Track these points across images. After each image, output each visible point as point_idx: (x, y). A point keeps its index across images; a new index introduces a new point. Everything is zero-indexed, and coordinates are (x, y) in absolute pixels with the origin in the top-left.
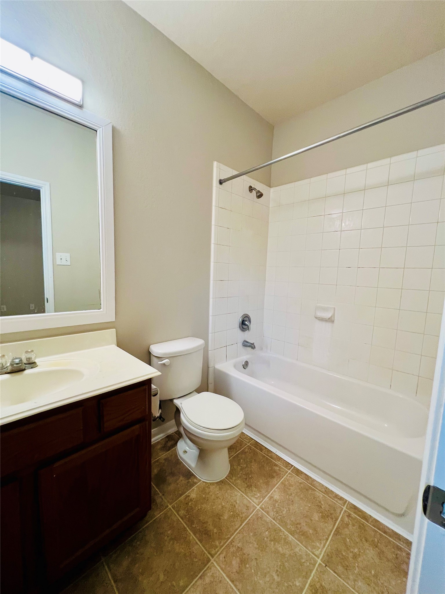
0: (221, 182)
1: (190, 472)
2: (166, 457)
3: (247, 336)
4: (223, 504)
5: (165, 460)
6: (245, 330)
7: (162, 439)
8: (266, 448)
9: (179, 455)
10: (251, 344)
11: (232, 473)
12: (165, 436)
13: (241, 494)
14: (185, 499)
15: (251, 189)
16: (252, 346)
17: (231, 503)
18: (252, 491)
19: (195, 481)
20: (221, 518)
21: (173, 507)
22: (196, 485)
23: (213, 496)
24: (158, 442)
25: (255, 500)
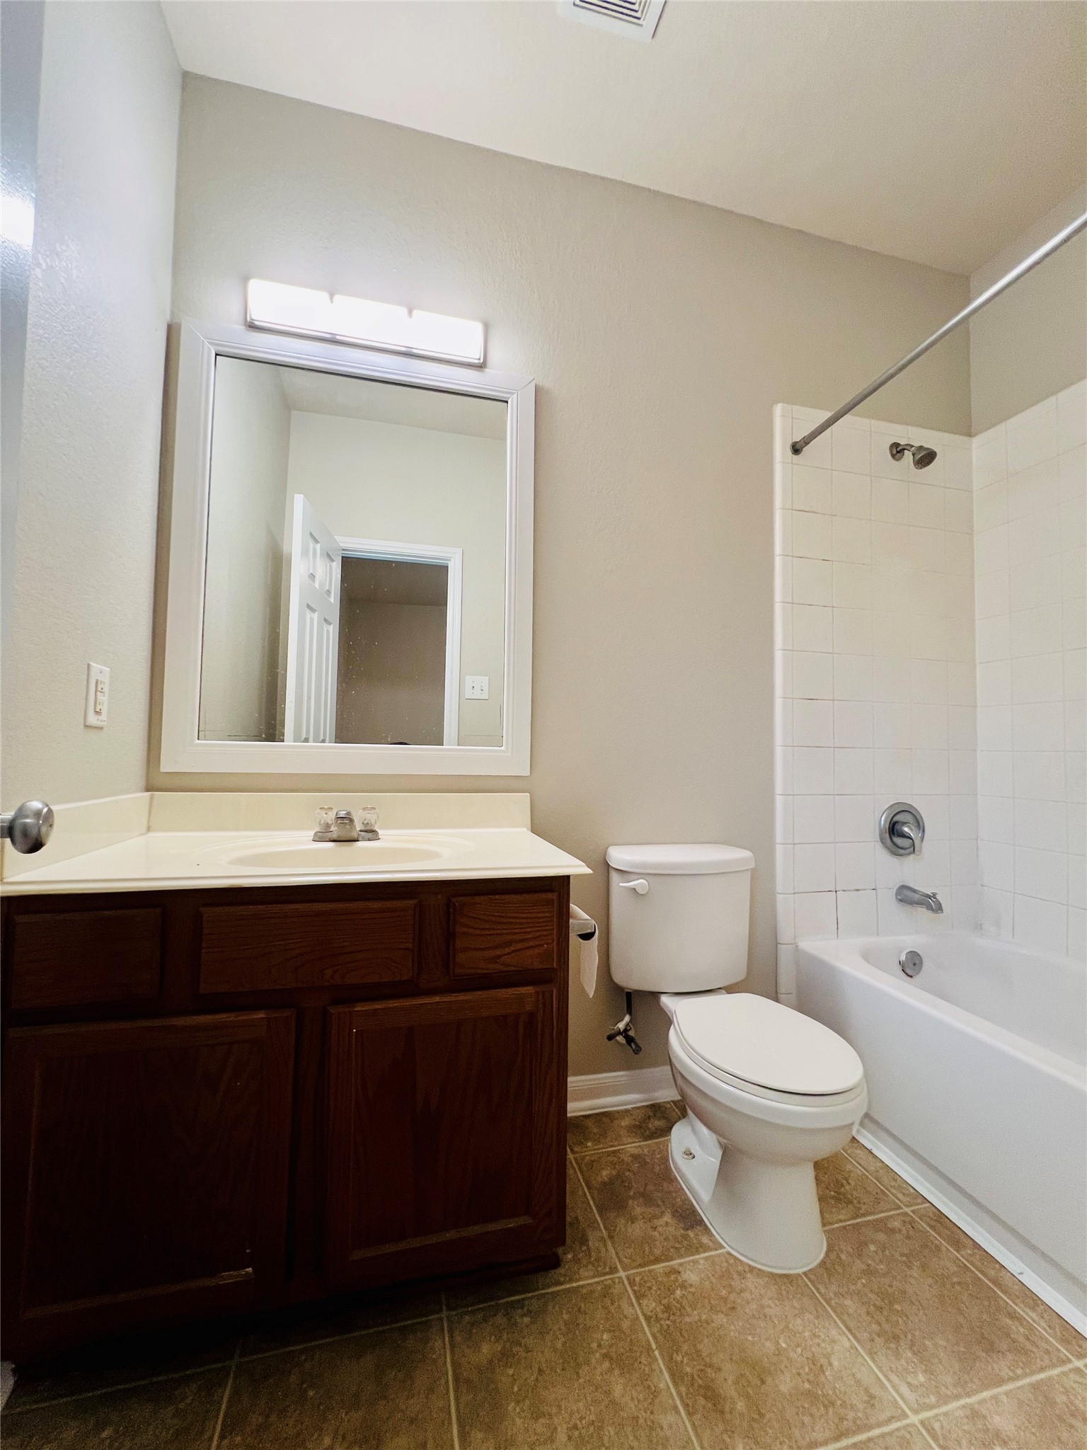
0: (796, 449)
1: (694, 1212)
2: (636, 1151)
3: (910, 871)
4: (784, 1345)
5: (635, 1157)
6: (902, 851)
7: (638, 1108)
8: (976, 1245)
9: (673, 1160)
10: (928, 896)
11: (828, 1267)
12: (646, 1101)
13: (853, 1347)
14: (668, 1274)
15: (897, 451)
16: (931, 903)
17: (809, 1354)
18: (898, 1355)
19: (705, 1240)
20: (769, 1380)
21: (632, 1282)
22: (707, 1254)
23: (754, 1306)
24: (627, 1111)
25: (904, 1389)
